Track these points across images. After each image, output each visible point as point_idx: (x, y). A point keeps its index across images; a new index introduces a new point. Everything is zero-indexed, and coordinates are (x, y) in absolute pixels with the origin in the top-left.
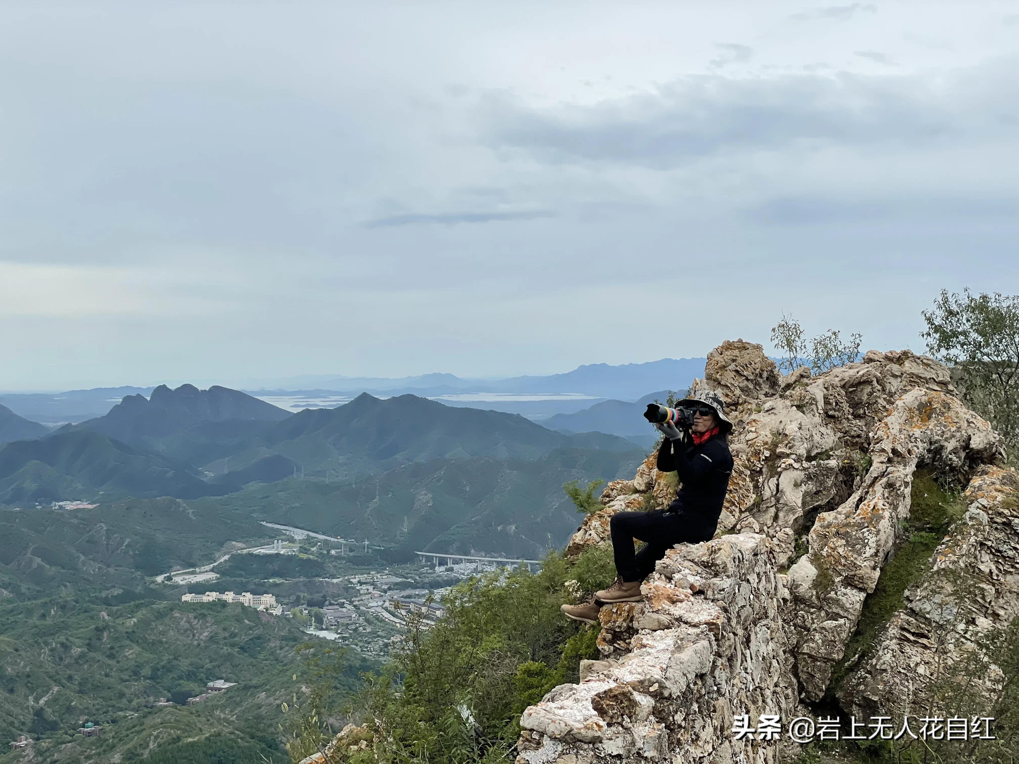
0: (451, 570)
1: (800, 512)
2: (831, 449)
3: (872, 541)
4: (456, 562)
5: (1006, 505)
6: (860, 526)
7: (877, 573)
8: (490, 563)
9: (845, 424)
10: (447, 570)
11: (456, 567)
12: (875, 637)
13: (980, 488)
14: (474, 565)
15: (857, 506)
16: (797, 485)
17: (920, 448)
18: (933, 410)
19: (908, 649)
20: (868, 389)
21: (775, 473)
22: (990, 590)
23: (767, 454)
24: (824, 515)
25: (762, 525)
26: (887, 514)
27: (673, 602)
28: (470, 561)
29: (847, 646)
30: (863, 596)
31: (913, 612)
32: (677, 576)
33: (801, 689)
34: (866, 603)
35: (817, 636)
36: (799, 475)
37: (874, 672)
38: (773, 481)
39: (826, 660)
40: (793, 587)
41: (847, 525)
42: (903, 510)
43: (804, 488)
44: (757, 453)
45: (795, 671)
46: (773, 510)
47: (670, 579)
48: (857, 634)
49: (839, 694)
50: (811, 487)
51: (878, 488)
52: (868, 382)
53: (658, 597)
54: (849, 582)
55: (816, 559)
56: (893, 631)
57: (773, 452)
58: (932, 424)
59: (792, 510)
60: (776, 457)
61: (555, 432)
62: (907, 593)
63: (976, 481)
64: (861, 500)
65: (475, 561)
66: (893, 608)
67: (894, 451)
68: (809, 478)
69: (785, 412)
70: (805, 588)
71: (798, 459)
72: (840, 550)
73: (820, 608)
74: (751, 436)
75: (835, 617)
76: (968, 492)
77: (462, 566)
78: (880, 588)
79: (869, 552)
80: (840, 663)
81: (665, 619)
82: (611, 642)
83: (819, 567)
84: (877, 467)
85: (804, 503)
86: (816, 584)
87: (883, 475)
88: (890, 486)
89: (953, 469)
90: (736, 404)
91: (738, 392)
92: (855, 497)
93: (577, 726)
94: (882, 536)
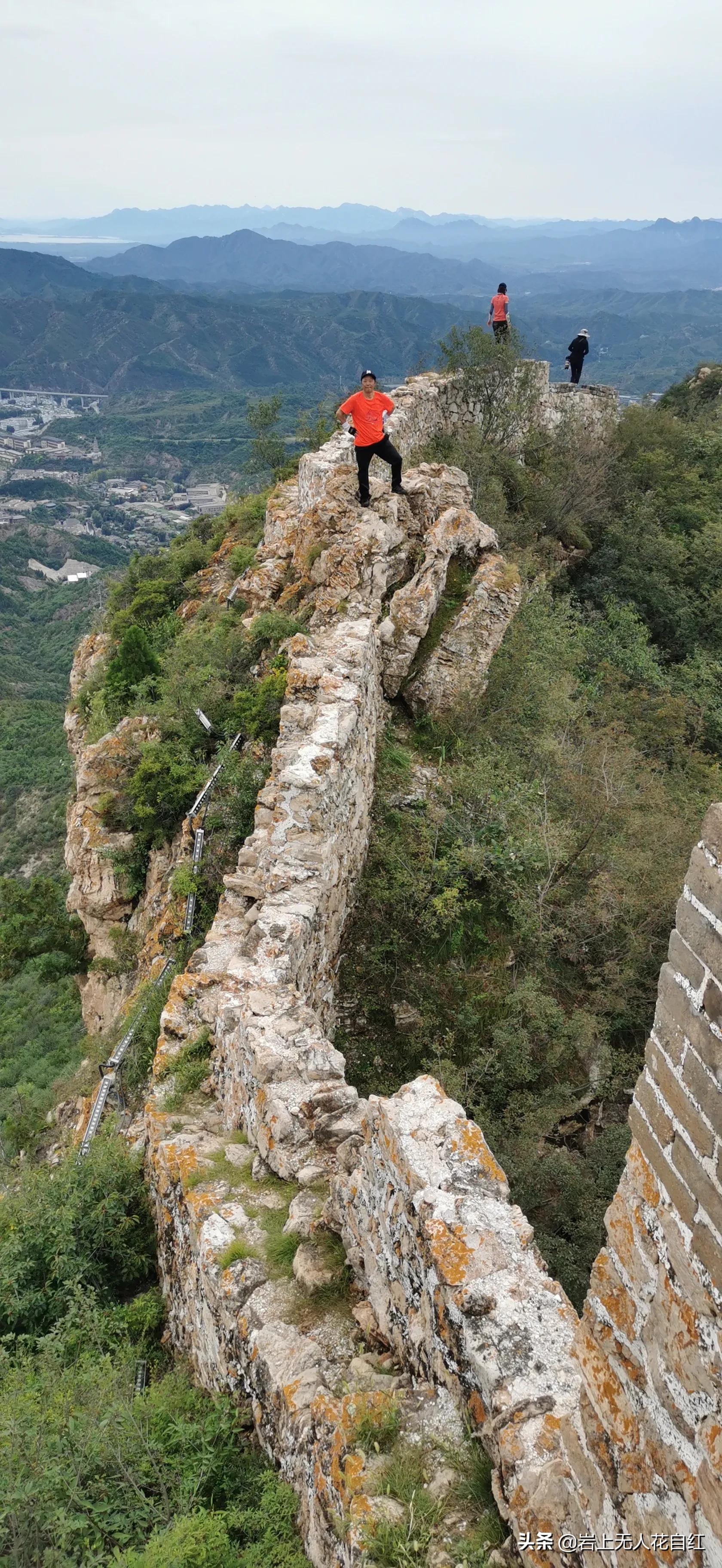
0: (13, 402)
1: (385, 590)
2: (402, 543)
3: (425, 608)
4: (17, 395)
5: (497, 585)
6: (419, 600)
7: (427, 627)
8: (48, 396)
9: (409, 523)
10: (10, 403)
11: (17, 400)
12: (424, 662)
13: (484, 574)
14: (33, 398)
15: (417, 584)
16: (383, 572)
17: (452, 549)
18: (460, 523)
19: (442, 669)
20: (422, 497)
21: (370, 564)
22: (485, 633)
23: (366, 552)
24: (398, 591)
25: (363, 597)
26: (434, 593)
27: (335, 688)
28: (30, 395)
29: (409, 667)
30: (418, 639)
31: (445, 649)
32: (335, 670)
33: (385, 691)
34: (420, 643)
35: (394, 664)
36: (385, 566)
37: (424, 684)
38: (369, 570)
39: (398, 677)
40: (381, 637)
41: (411, 598)
42: (442, 587)
43: (387, 573)
44: (360, 551)
45: (382, 684)
46: (369, 588)
47: (331, 670)
48: (415, 661)
49: (405, 694)
50: (391, 572)
51: (429, 574)
52: (422, 493)
53: (328, 686)
54: (412, 633)
55: (394, 619)
56: (434, 660)
57: (370, 551)
58: (459, 531)
59: (380, 588)
60: (371, 554)
61: (96, 274)
62: (442, 636)
63: (482, 569)
64: (419, 580)
65: (33, 395)
66: (435, 645)
67: (438, 551)
68: (390, 567)
69: (376, 523)
70: (388, 637)
71: (385, 555)
72: (408, 615)
73: (396, 648)
74: (356, 539)
75: (403, 652)
76: (477, 576)
77: (23, 399)
78: (429, 634)
79: (423, 615)
80: (405, 678)
81: (332, 698)
82: (294, 694)
83: (396, 624)
84: (429, 561)
85: (387, 582)
86: (394, 634)
87: (432, 566)
88: (435, 573)
89: (469, 558)
90: (345, 512)
91: (346, 504)
92: (415, 579)
93: (308, 781)
94: (431, 606)
